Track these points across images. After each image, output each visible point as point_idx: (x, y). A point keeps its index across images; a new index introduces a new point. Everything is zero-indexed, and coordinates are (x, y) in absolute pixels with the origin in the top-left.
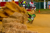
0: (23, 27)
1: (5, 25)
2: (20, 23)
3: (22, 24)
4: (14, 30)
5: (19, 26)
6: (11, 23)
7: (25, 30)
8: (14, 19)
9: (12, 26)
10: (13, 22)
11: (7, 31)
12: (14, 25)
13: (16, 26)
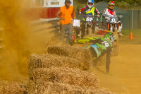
0: (87, 82)
1: (36, 73)
2: (79, 70)
3: (86, 73)
4: (62, 90)
5: (77, 78)
6: (55, 69)
7: (95, 90)
8: (60, 58)
9: (57, 76)
10: (59, 65)
11: (44, 90)
12: (62, 73)
13: (67, 77)
